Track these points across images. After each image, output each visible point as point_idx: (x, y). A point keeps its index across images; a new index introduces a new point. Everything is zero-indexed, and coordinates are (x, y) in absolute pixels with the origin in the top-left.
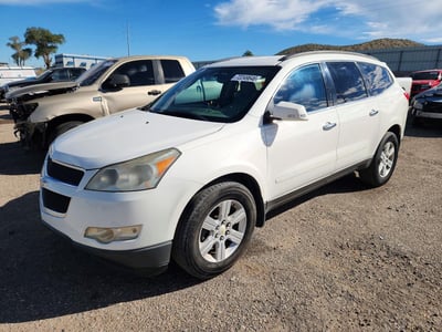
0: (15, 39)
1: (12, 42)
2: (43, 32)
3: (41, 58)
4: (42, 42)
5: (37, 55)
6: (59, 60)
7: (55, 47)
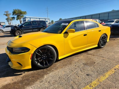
0: (7, 12)
1: (6, 13)
2: (19, 10)
3: (18, 20)
4: (19, 14)
5: (17, 19)
6: (24, 19)
7: (23, 16)
